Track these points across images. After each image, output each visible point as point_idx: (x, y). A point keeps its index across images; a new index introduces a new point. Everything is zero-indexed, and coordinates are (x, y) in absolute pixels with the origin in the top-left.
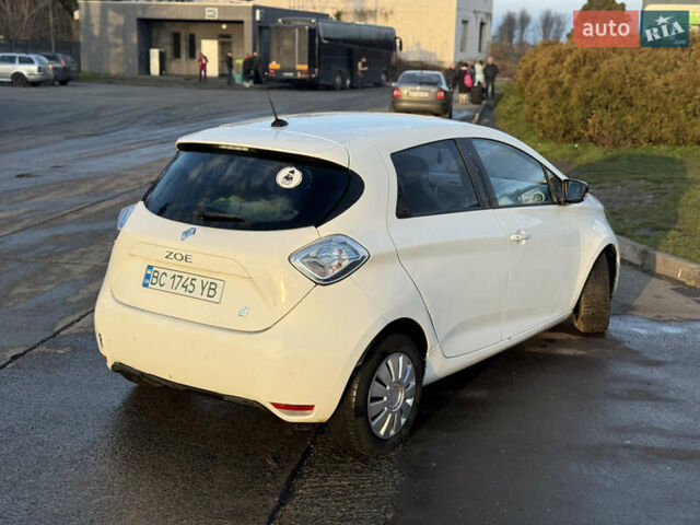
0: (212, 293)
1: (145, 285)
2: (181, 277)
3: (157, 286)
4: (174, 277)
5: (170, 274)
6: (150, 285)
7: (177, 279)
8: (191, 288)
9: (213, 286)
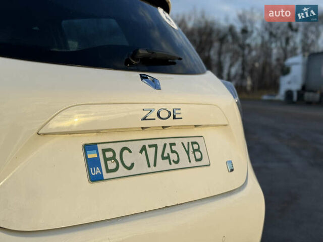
0: (198, 155)
1: (96, 179)
2: (156, 146)
3: (122, 171)
4: (144, 149)
5: (136, 147)
6: (106, 175)
7: (151, 151)
8: (173, 157)
9: (196, 147)
